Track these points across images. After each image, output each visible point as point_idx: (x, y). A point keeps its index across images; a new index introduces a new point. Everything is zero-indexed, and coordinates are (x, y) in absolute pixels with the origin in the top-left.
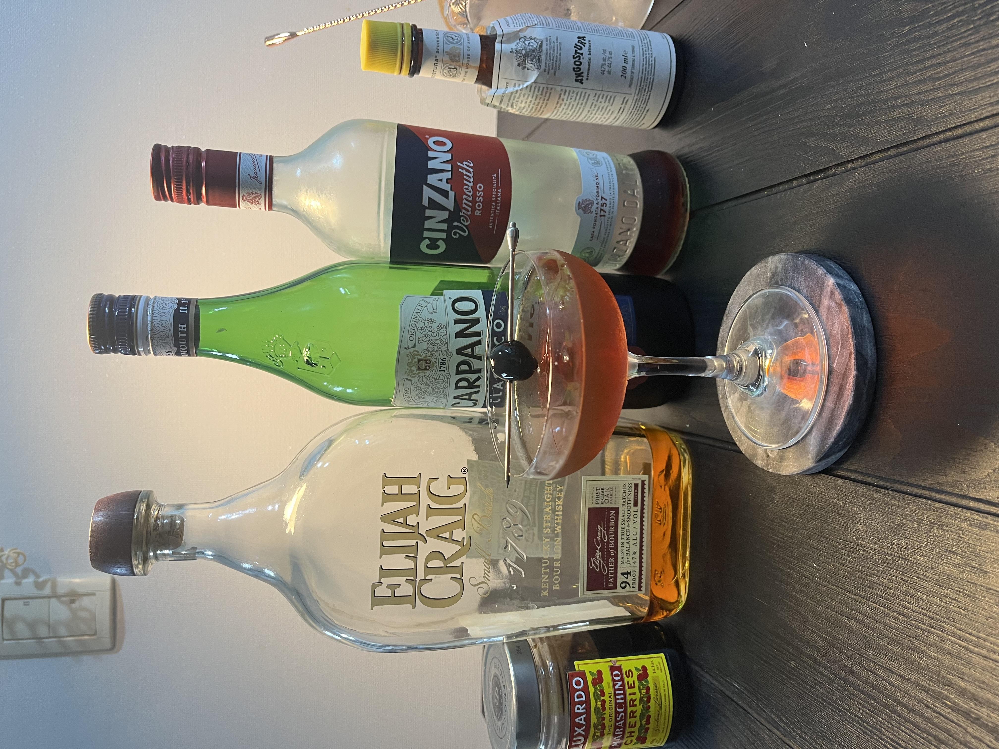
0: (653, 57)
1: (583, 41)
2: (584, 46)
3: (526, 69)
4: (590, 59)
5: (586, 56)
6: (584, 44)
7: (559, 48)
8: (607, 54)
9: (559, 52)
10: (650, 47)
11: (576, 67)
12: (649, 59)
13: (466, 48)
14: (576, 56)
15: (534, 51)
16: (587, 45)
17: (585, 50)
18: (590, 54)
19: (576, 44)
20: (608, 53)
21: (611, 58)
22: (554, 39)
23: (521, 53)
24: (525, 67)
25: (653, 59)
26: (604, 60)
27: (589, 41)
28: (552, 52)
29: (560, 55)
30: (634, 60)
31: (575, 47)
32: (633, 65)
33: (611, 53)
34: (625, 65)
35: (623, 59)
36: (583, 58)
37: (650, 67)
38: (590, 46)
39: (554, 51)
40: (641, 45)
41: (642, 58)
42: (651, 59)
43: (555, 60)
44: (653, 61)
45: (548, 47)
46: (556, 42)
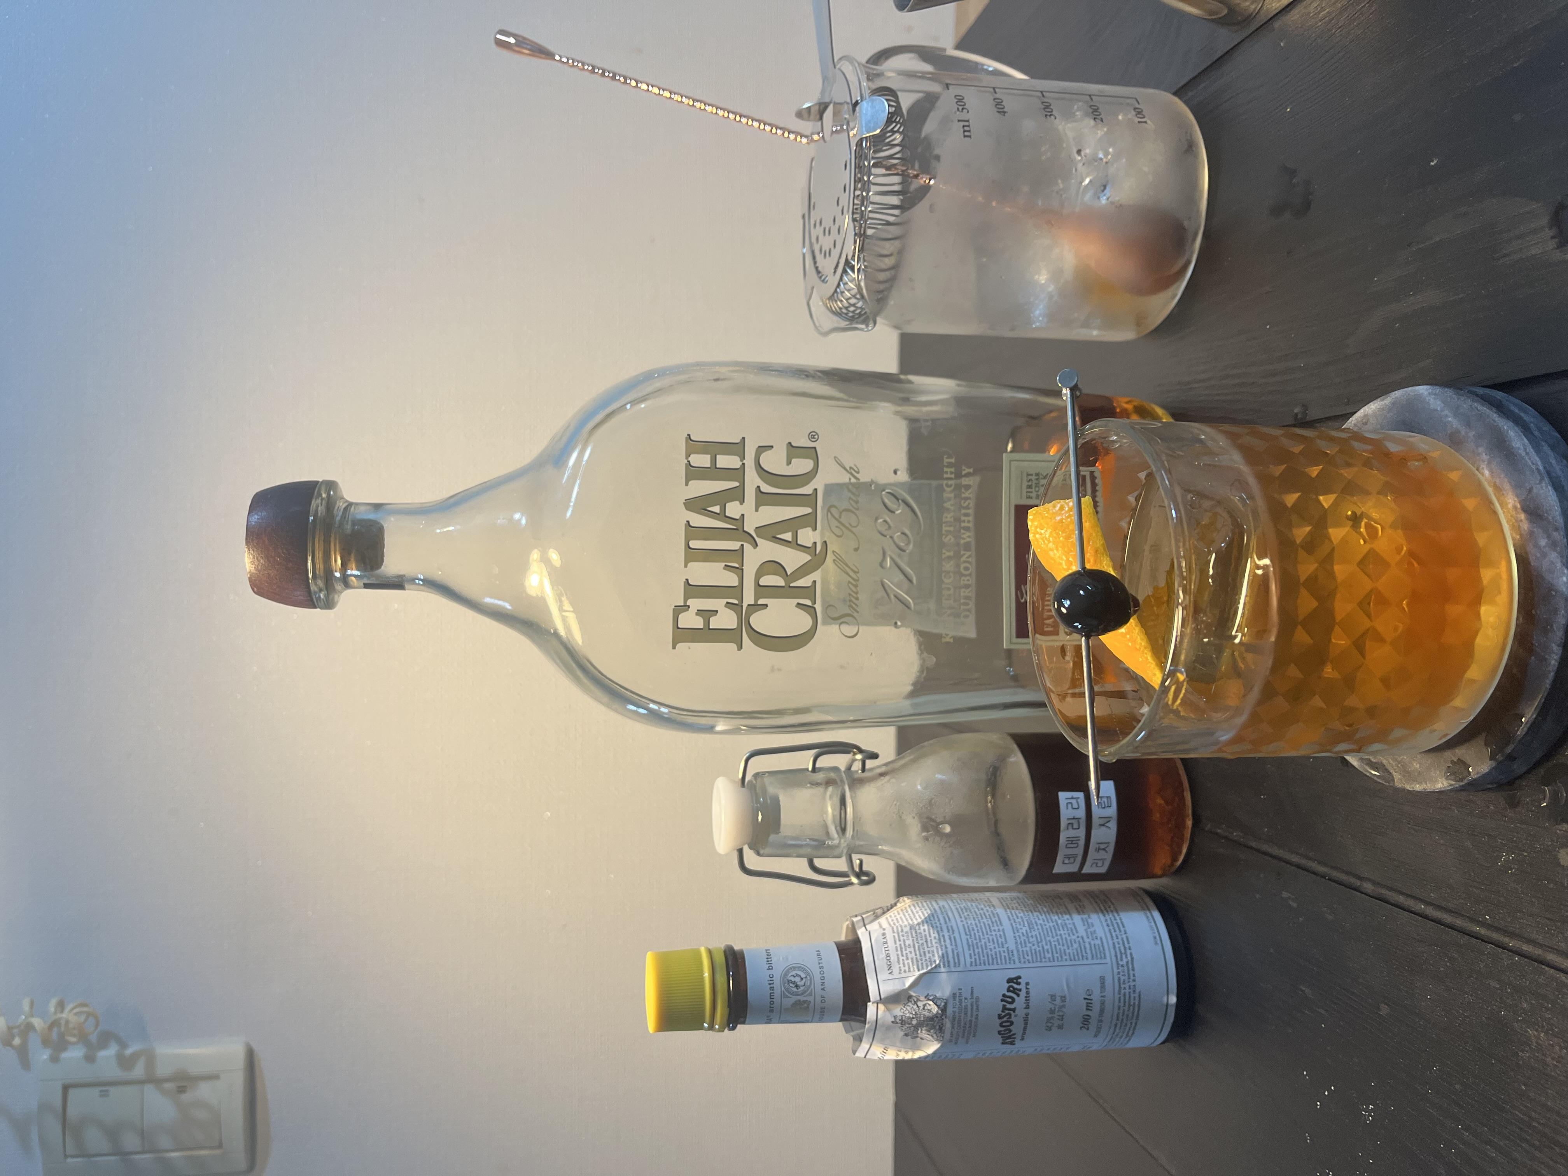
0: (1137, 991)
1: (1015, 986)
2: (1018, 995)
3: (919, 1039)
4: (1027, 1015)
5: (1021, 1012)
6: (1016, 992)
7: (975, 1008)
8: (1058, 1001)
9: (975, 1013)
10: (1131, 972)
11: (1003, 1029)
12: (1130, 997)
13: (818, 999)
14: (1003, 1014)
15: (931, 1019)
16: (1023, 994)
17: (1020, 1002)
18: (1027, 1007)
19: (1004, 995)
20: (1058, 999)
21: (1064, 1006)
22: (966, 993)
23: (909, 1024)
24: (917, 1037)
25: (1137, 995)
26: (1052, 1011)
27: (1027, 984)
28: (963, 1015)
29: (977, 1018)
30: (1103, 1003)
31: (1002, 1000)
32: (1102, 1011)
33: (1063, 999)
34: (1089, 1013)
35: (1085, 1005)
36: (1016, 1016)
37: (1132, 1008)
38: (1028, 993)
39: (966, 1014)
40: (1116, 971)
41: (1117, 996)
42: (1132, 996)
43: (968, 1026)
44: (1137, 999)
45: (956, 1010)
46: (969, 997)
